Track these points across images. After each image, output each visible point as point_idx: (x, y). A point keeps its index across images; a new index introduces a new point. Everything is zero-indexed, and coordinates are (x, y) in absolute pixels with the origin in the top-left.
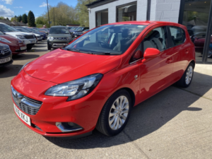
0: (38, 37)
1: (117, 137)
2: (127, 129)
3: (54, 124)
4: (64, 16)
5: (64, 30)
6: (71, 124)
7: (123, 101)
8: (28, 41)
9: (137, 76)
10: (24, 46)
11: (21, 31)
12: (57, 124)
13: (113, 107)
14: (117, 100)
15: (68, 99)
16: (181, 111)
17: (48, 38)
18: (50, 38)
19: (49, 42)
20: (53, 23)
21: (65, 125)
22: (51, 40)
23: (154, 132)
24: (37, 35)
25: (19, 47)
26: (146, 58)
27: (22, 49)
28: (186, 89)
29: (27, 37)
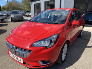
3: (37, 62)
4: (15, 6)
5: (18, 12)
8: (1, 18)
12: (39, 61)
16: (85, 48)
18: (12, 16)
19: (11, 18)
22: (12, 17)
26: (73, 25)
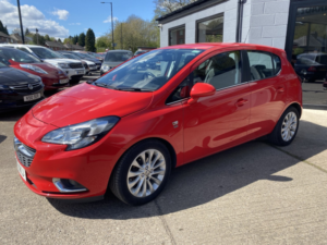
0: (91, 66)
1: (143, 208)
2: (161, 199)
3: (50, 180)
4: (136, 34)
6: (73, 183)
7: (154, 156)
8: (73, 72)
9: (176, 122)
10: (65, 78)
11: (69, 57)
12: (54, 180)
13: (135, 163)
14: (143, 155)
15: (67, 148)
16: (256, 180)
17: (102, 68)
18: (105, 67)
20: (119, 45)
21: (66, 183)
23: (199, 206)
24: (89, 63)
25: (58, 80)
27: (62, 82)
28: (283, 148)
29: (72, 66)
